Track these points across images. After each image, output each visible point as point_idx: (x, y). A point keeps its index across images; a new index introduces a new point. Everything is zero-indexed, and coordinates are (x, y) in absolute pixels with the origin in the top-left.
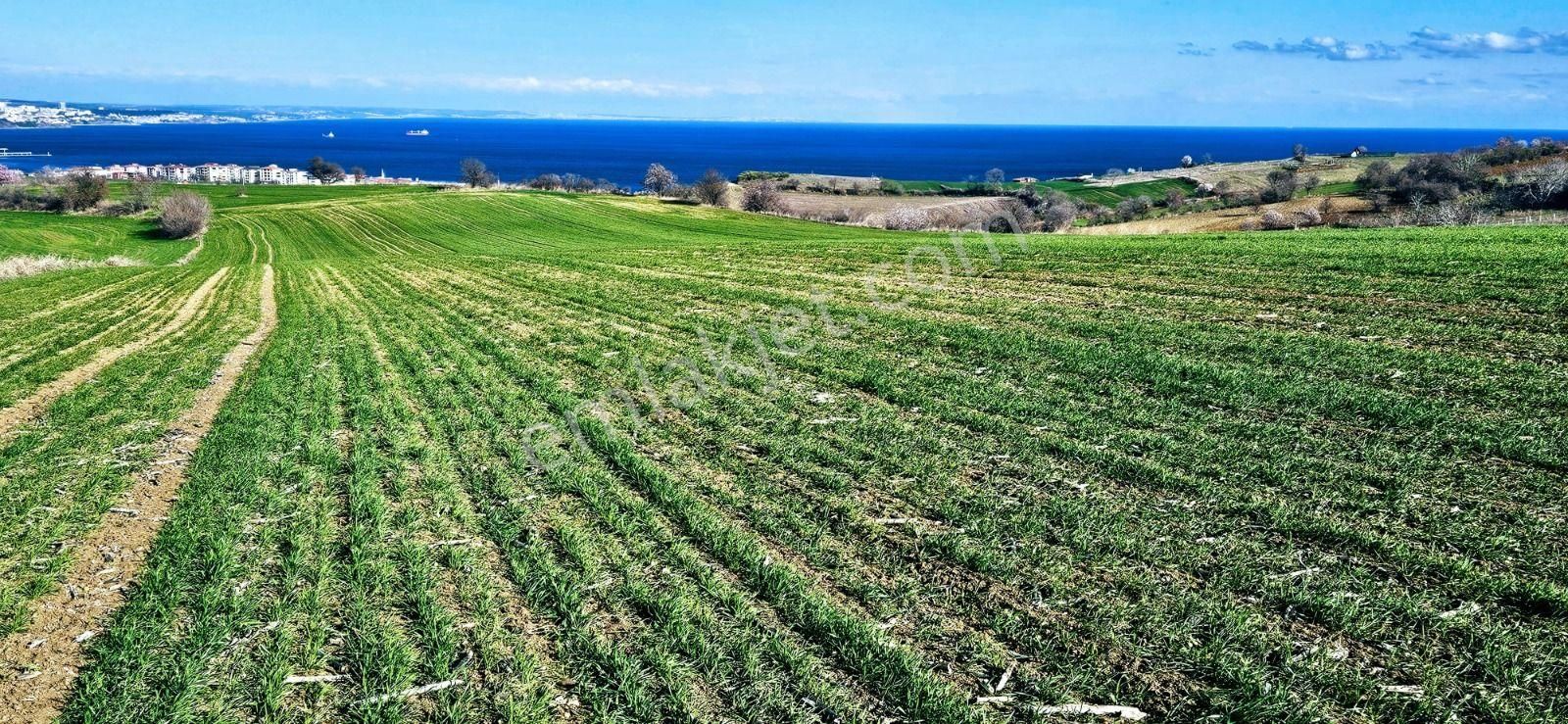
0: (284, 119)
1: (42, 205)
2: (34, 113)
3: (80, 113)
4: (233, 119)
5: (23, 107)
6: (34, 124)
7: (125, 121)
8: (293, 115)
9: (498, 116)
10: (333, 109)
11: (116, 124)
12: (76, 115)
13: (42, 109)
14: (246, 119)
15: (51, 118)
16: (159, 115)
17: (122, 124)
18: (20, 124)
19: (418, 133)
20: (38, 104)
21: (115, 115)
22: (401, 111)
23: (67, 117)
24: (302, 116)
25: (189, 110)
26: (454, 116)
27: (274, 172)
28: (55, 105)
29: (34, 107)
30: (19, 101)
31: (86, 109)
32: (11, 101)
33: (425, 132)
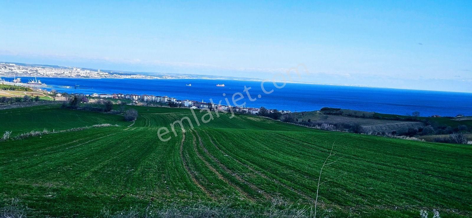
0: (173, 78)
2: (89, 73)
3: (104, 74)
4: (156, 78)
5: (86, 71)
6: (89, 77)
7: (119, 77)
8: (178, 77)
10: (191, 75)
11: (116, 78)
12: (103, 74)
13: (92, 72)
14: (160, 77)
15: (95, 76)
16: (130, 75)
18: (84, 77)
19: (221, 86)
20: (91, 70)
21: (116, 75)
23: (100, 75)
25: (141, 74)
26: (234, 79)
27: (166, 98)
28: (96, 71)
29: (89, 71)
30: (85, 68)
31: (106, 72)
32: (83, 68)
33: (223, 85)
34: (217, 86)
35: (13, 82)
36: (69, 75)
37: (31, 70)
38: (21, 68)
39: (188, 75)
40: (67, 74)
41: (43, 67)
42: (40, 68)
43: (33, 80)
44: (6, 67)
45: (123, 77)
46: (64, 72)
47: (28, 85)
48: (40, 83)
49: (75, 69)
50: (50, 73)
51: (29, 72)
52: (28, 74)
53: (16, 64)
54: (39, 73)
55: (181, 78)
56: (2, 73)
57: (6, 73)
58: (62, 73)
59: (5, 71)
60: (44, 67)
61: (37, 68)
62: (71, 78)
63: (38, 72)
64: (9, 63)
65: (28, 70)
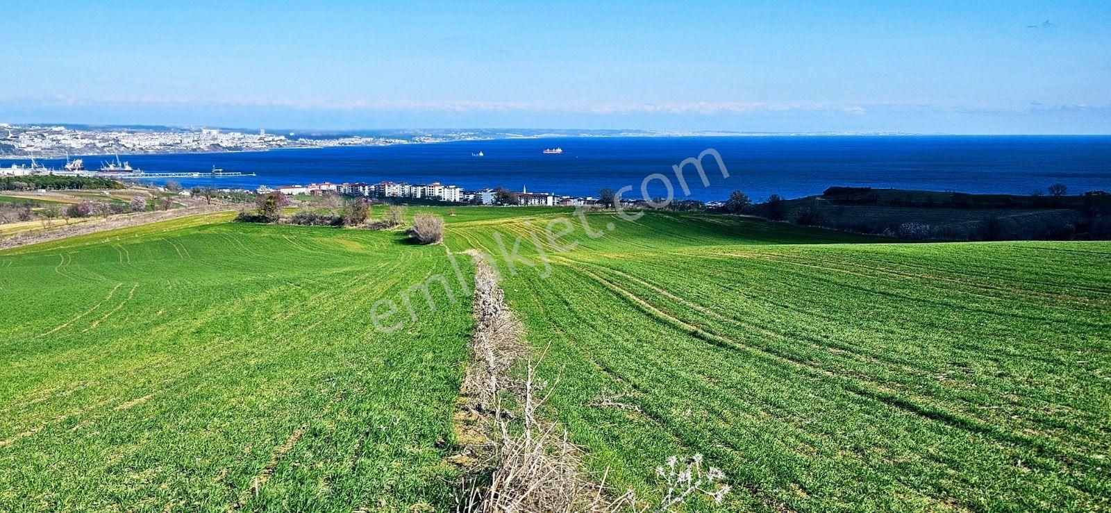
0: (437, 141)
2: (240, 139)
3: (276, 139)
4: (397, 141)
5: (232, 134)
6: (240, 148)
7: (311, 145)
9: (622, 135)
10: (478, 130)
11: (304, 147)
12: (273, 140)
13: (247, 136)
14: (408, 141)
15: (254, 144)
16: (338, 139)
17: (309, 147)
18: (230, 148)
19: (554, 151)
20: (243, 131)
21: (304, 140)
22: (540, 132)
23: (266, 142)
24: (454, 138)
25: (362, 134)
26: (582, 135)
27: (437, 188)
28: (257, 132)
29: (240, 134)
30: (228, 129)
31: (281, 135)
32: (223, 129)
33: (559, 150)
34: (544, 152)
35: (65, 169)
36: (194, 145)
37: (103, 140)
38: (79, 136)
39: (471, 130)
40: (188, 145)
41: (130, 130)
42: (124, 134)
43: (111, 164)
44: (45, 134)
45: (321, 144)
46: (181, 141)
47: (100, 174)
48: (128, 168)
49: (205, 132)
50: (150, 143)
51: (100, 145)
52: (98, 148)
53: (67, 126)
54: (123, 145)
55: (457, 138)
56: (37, 150)
57: (45, 149)
58: (176, 142)
59: (44, 145)
60: (133, 130)
61: (118, 135)
62: (199, 152)
63: (120, 143)
64: (51, 126)
65: (96, 139)
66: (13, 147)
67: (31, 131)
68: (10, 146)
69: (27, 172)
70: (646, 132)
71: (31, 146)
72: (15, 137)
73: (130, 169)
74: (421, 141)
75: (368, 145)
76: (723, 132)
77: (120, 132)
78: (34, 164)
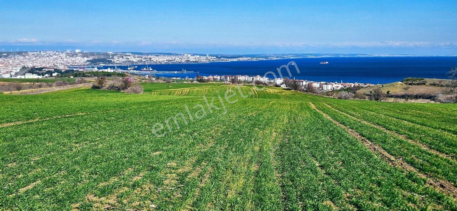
1: (117, 89)
2: (198, 58)
3: (212, 58)
4: (261, 59)
5: (196, 56)
6: (197, 62)
7: (226, 60)
8: (282, 57)
9: (358, 56)
10: (296, 54)
11: (223, 61)
12: (211, 59)
13: (201, 57)
14: (266, 59)
15: (203, 60)
16: (237, 58)
17: (225, 61)
18: (194, 62)
19: (324, 63)
20: (201, 55)
21: (223, 58)
22: (322, 55)
23: (208, 59)
25: (247, 56)
26: (340, 56)
28: (206, 55)
29: (199, 56)
30: (195, 54)
31: (214, 56)
32: (193, 54)
33: (327, 63)
34: (320, 63)
35: (128, 70)
36: (180, 61)
37: (145, 58)
38: (136, 57)
39: (294, 54)
40: (177, 60)
42: (153, 56)
43: (144, 68)
44: (124, 56)
45: (230, 60)
46: (175, 59)
47: (140, 72)
48: (151, 69)
49: (185, 55)
50: (163, 60)
51: (143, 60)
52: (143, 62)
53: (132, 53)
54: (153, 61)
55: (286, 57)
58: (173, 59)
59: (123, 61)
60: (158, 54)
61: (151, 56)
62: (181, 63)
63: (151, 59)
64: (126, 53)
65: (142, 58)
66: (112, 61)
67: (119, 55)
68: (110, 61)
69: (112, 71)
70: (368, 55)
71: (118, 61)
72: (113, 57)
73: (152, 70)
74: (271, 59)
75: (249, 61)
76: (403, 55)
77: (152, 55)
78: (116, 68)
